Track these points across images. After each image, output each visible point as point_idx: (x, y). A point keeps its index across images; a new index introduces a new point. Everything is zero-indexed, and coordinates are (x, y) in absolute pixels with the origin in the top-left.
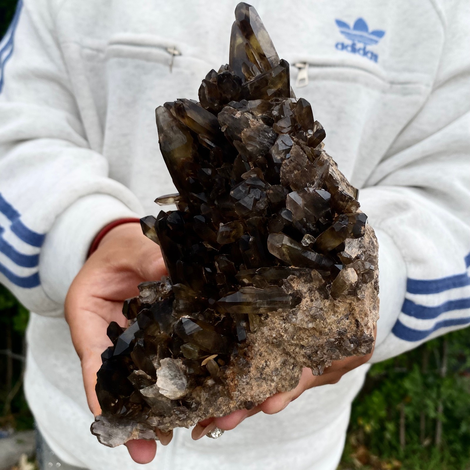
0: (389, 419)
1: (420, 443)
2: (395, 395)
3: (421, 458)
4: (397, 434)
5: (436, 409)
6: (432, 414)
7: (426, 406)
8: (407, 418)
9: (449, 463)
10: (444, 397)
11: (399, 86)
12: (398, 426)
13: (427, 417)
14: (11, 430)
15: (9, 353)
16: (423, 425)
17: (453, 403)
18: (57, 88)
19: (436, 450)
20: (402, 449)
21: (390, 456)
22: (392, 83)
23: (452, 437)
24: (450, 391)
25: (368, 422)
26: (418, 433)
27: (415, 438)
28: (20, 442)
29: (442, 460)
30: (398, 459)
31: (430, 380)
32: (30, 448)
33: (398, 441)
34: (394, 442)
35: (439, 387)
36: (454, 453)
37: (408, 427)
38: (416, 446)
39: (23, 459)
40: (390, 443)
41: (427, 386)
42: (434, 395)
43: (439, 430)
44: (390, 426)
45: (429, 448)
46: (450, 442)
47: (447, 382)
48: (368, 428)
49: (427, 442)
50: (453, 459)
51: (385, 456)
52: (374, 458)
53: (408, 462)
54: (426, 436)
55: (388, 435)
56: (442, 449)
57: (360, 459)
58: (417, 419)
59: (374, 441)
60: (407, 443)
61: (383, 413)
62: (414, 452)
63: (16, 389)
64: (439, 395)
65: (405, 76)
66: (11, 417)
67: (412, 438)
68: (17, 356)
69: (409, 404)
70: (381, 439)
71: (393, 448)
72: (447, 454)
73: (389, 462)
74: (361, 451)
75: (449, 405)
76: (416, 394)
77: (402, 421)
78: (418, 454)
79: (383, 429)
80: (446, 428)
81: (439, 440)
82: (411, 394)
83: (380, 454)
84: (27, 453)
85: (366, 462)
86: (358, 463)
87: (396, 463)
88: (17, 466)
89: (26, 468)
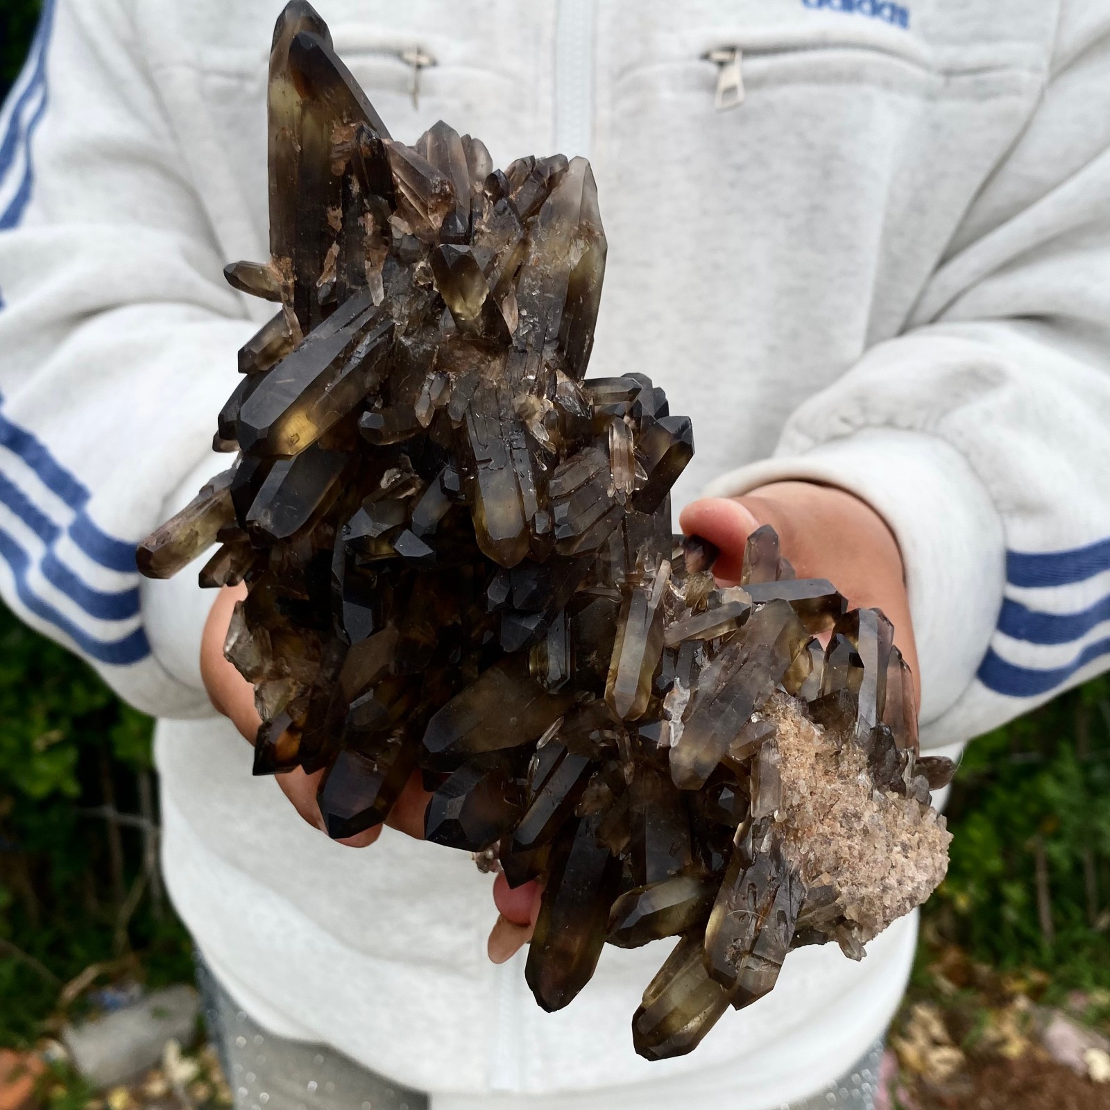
0: (1011, 876)
1: (1088, 924)
2: (1019, 819)
3: (1095, 959)
4: (1031, 908)
7: (1097, 835)
8: (1051, 867)
11: (966, 80)
12: (1032, 890)
13: (1099, 860)
16: (1091, 882)
20: (1047, 944)
21: (1021, 960)
22: (949, 73)
25: (963, 888)
26: (1082, 902)
27: (1076, 914)
28: (159, 1013)
30: (1041, 967)
31: (1099, 774)
32: (184, 1026)
33: (1036, 924)
34: (1027, 930)
37: (1055, 890)
38: (1079, 933)
40: (1017, 931)
41: (1093, 790)
44: (1015, 892)
48: (962, 902)
49: (1104, 922)
51: (1009, 962)
52: (984, 969)
53: (1063, 971)
54: (1102, 907)
55: (1011, 914)
57: (950, 975)
58: (1078, 867)
59: (979, 930)
60: (1057, 928)
61: (995, 864)
62: (1076, 946)
63: (137, 894)
65: (978, 54)
67: (1067, 916)
68: (130, 820)
69: (1057, 836)
70: (996, 924)
71: (1027, 942)
73: (1020, 977)
74: (953, 956)
76: (1073, 808)
77: (1042, 877)
78: (1087, 951)
79: (998, 899)
82: (1061, 811)
83: (997, 958)
85: (966, 980)
86: (947, 986)
87: (1036, 977)
88: (159, 1066)
89: (182, 1070)
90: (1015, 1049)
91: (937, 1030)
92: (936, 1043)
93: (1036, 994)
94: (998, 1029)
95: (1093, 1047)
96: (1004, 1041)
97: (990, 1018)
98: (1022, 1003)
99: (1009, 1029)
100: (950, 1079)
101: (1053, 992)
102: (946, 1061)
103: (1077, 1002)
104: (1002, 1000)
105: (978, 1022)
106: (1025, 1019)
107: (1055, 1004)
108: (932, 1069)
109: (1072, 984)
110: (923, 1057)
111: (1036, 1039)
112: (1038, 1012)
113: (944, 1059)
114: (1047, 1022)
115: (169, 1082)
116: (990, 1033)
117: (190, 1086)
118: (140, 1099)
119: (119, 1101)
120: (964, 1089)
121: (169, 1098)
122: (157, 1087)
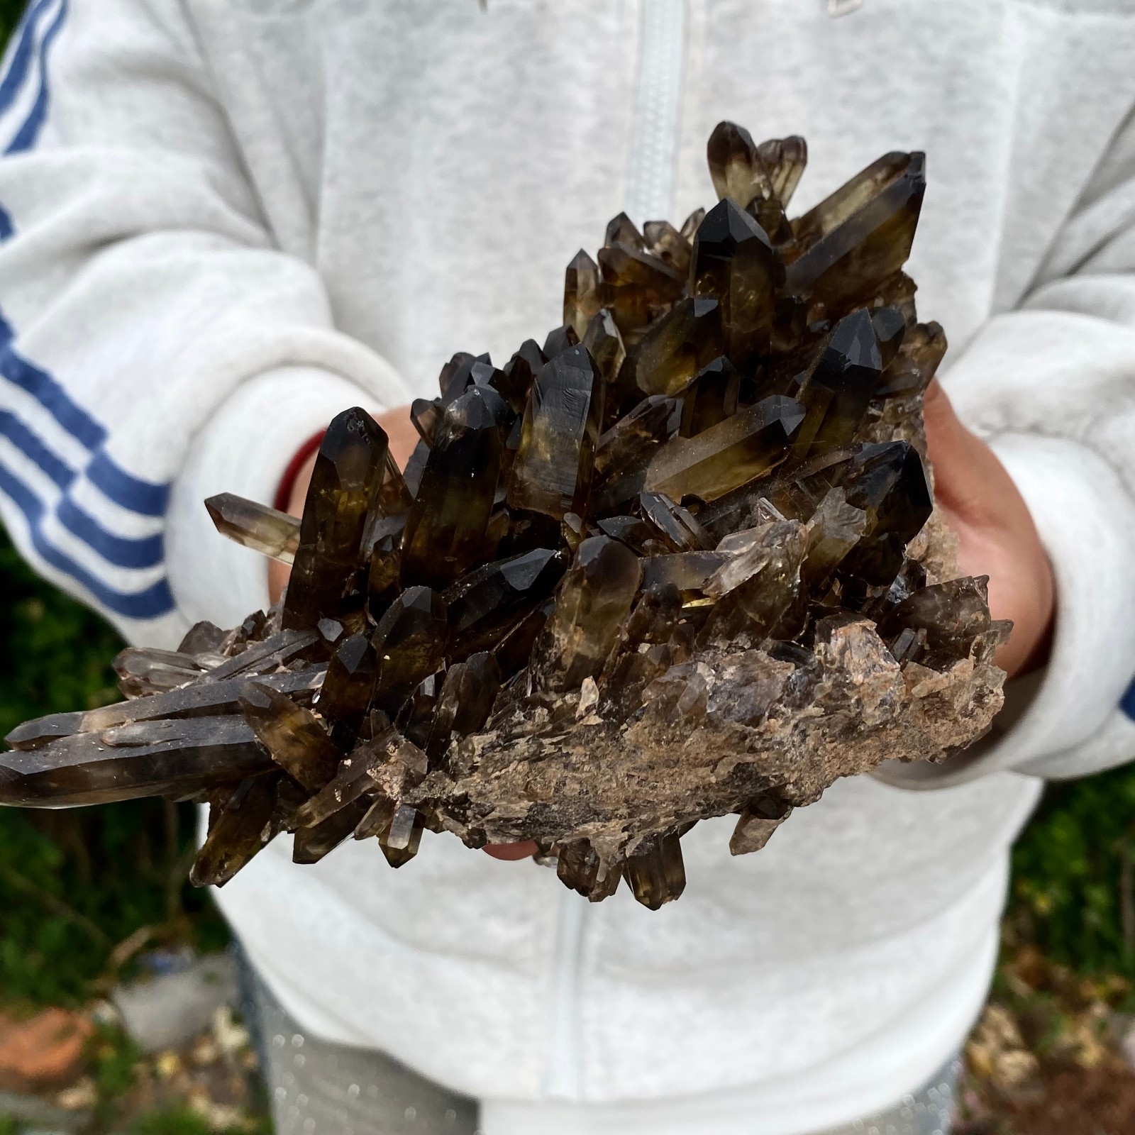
0: (1095, 879)
2: (1106, 820)
4: (1115, 913)
12: (1116, 894)
18: (178, 96)
20: (1129, 950)
21: (1101, 966)
25: (1043, 889)
30: (1121, 972)
33: (1119, 928)
34: (1110, 934)
40: (1098, 936)
44: (1098, 895)
48: (1043, 904)
51: (1088, 966)
52: (1061, 973)
55: (1093, 918)
57: (1026, 977)
59: (1057, 933)
61: (1079, 866)
70: (1076, 926)
71: (1107, 947)
73: (1099, 981)
74: (1028, 958)
77: (1127, 882)
79: (1079, 902)
83: (1075, 962)
85: (1043, 984)
86: (1021, 988)
87: (1116, 983)
88: (208, 1032)
89: (232, 1038)
90: (1091, 1055)
91: (1010, 1032)
92: (1008, 1047)
93: (1116, 1001)
94: (1074, 1034)
96: (1079, 1048)
97: (1066, 1023)
98: (1099, 1010)
99: (1085, 1035)
100: (1021, 1085)
101: (1132, 999)
102: (1020, 1065)
104: (1078, 1006)
105: (1052, 1028)
106: (1102, 1027)
107: (1134, 1012)
108: (1002, 1072)
110: (994, 1060)
111: (1114, 1048)
112: (1117, 1020)
113: (1016, 1063)
114: (1125, 1030)
115: (219, 1048)
116: (1065, 1038)
117: (241, 1052)
118: (189, 1064)
119: (167, 1065)
120: (1036, 1095)
121: (218, 1065)
122: (205, 1053)
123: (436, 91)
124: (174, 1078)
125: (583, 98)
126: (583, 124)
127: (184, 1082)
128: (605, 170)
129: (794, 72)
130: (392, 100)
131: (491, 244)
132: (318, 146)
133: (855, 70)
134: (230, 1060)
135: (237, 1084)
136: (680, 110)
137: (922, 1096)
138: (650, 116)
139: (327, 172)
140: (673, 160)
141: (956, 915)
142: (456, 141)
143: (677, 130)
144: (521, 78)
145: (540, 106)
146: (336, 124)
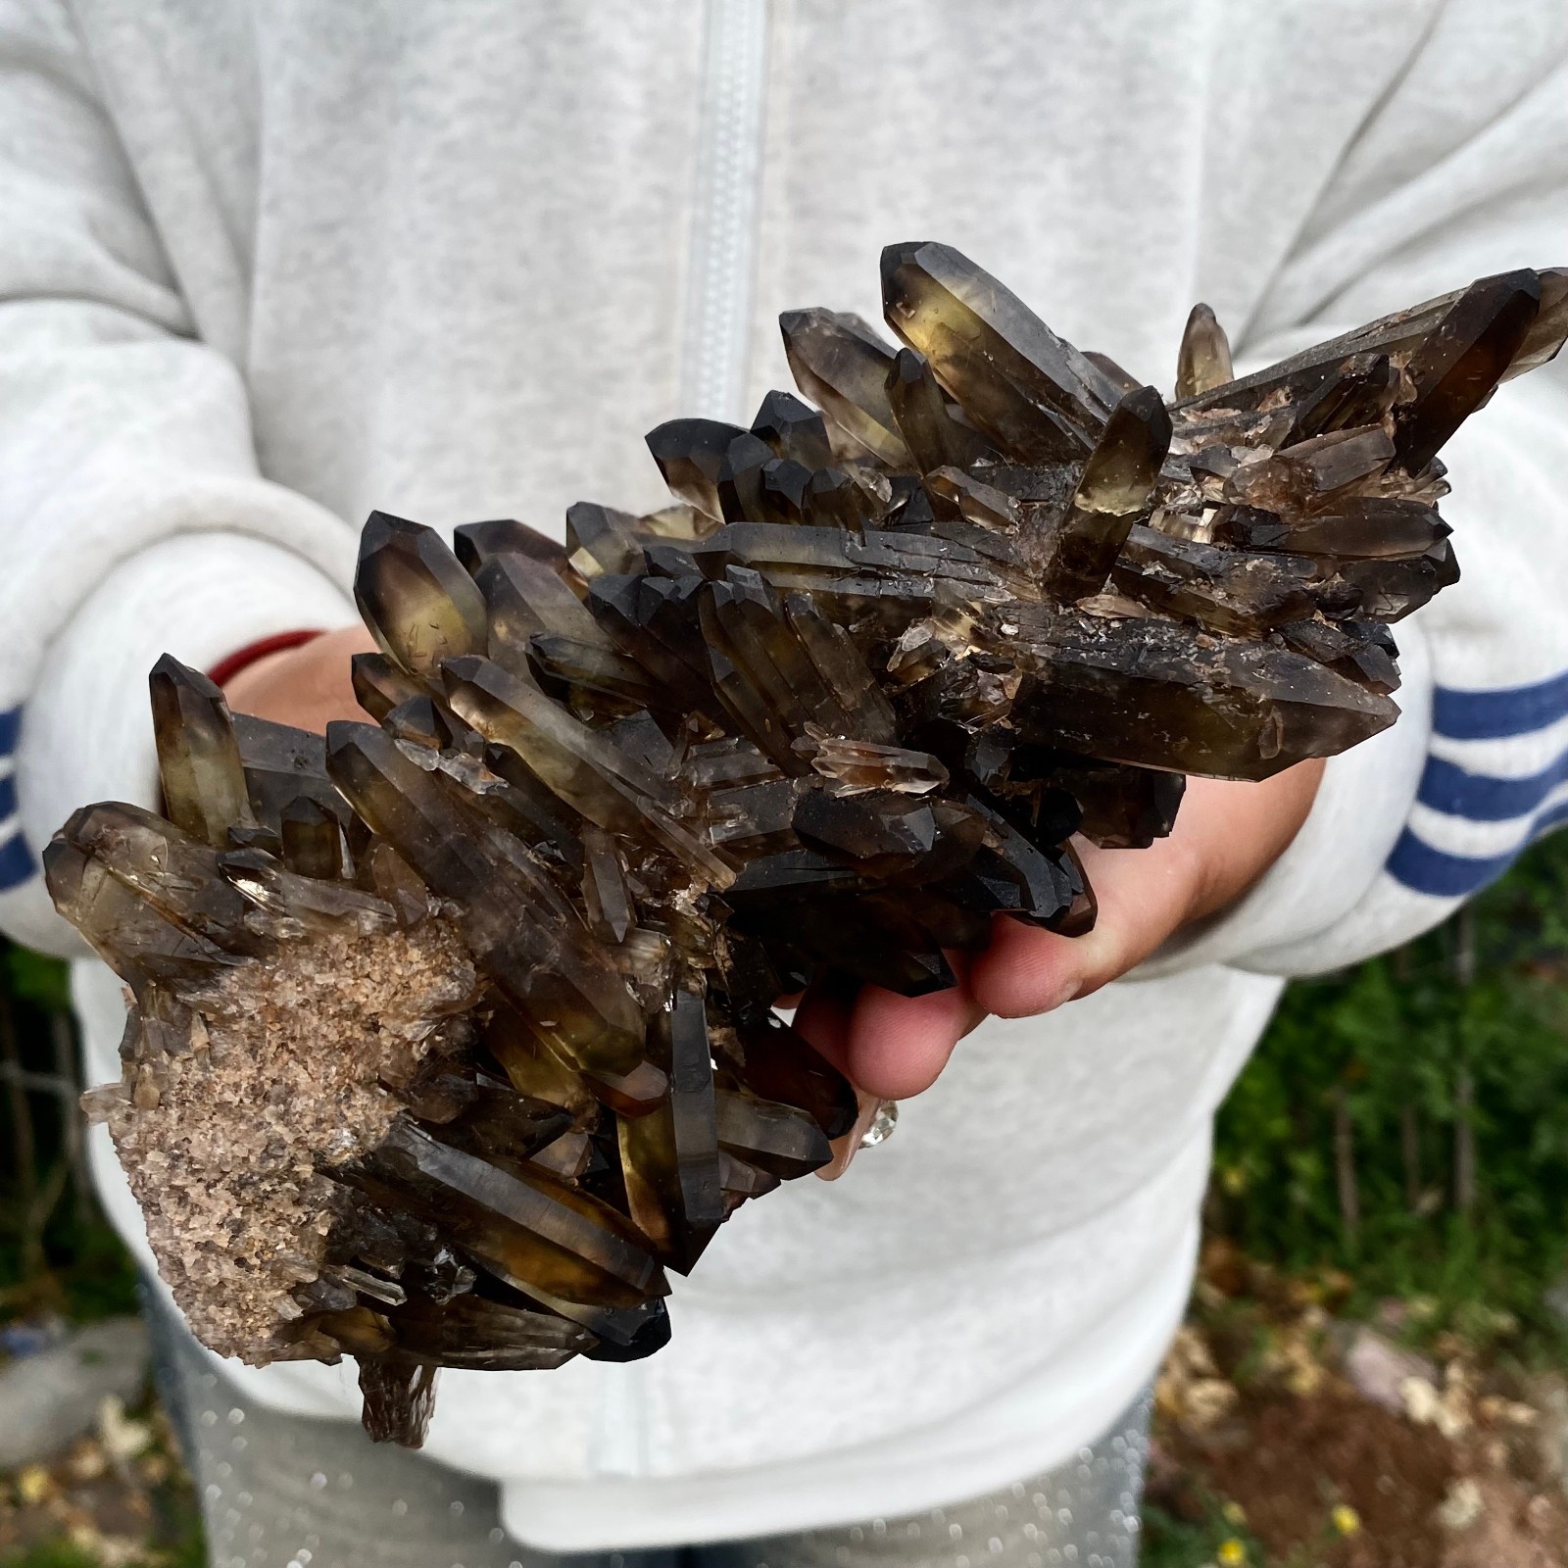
0: (1301, 1142)
1: (1407, 1205)
2: (1312, 1063)
3: (1416, 1254)
4: (1329, 1186)
5: (1452, 1091)
6: (1441, 1108)
7: (1419, 1086)
8: (1356, 1131)
9: (1508, 1259)
10: (1475, 1048)
12: (1329, 1160)
13: (1423, 1118)
14: (55, 1326)
15: (13, 1072)
16: (1411, 1148)
17: (1504, 1063)
19: (1461, 1225)
20: (1350, 1235)
21: (1314, 1259)
23: (1509, 1176)
24: (1493, 1028)
25: (1234, 1161)
26: (1398, 1175)
27: (1391, 1192)
28: (90, 1358)
29: (1483, 1252)
30: (1343, 1266)
31: (1424, 999)
32: (129, 1375)
33: (1336, 1207)
34: (1324, 1215)
35: (1453, 1017)
36: (1520, 1226)
37: (1362, 1159)
38: (1396, 1219)
39: (110, 1413)
40: (1310, 1219)
41: (1414, 1021)
42: (1441, 1047)
43: (1467, 1161)
44: (1306, 1164)
45: (1438, 1222)
46: (1504, 1194)
47: (1480, 1001)
48: (1235, 1181)
49: (1428, 1202)
50: (1517, 1245)
51: (1298, 1261)
52: (1263, 1271)
53: (1373, 1272)
54: (1427, 1181)
55: (1300, 1194)
56: (1480, 1218)
57: (1215, 1279)
58: (1392, 1130)
59: (1256, 1218)
60: (1365, 1211)
61: (1279, 1127)
62: (1390, 1237)
63: (54, 1189)
64: (1457, 1044)
66: (48, 1283)
67: (1379, 1195)
68: (42, 1082)
69: (1362, 1087)
70: (1280, 1207)
71: (1321, 1232)
72: (1498, 1230)
73: (1313, 1280)
74: (1219, 1253)
75: (1494, 1073)
76: (1384, 1049)
77: (1343, 1143)
78: (1405, 1244)
79: (1283, 1174)
80: (1490, 1151)
81: (1468, 1189)
82: (1364, 1053)
83: (1281, 1255)
84: (119, 1393)
85: (1239, 1288)
86: (1213, 1295)
87: (1335, 1280)
88: (92, 1433)
89: (126, 1439)
90: (1308, 1379)
91: (1199, 1357)
92: (1197, 1375)
93: (1335, 1305)
94: (1283, 1353)
95: (1411, 1375)
96: (1290, 1370)
97: (1272, 1338)
98: (1315, 1318)
99: (1298, 1353)
100: (1217, 1426)
101: (1357, 1302)
102: (1214, 1401)
103: (1390, 1314)
104: (1287, 1314)
105: (1255, 1345)
106: (1318, 1341)
107: (1361, 1317)
108: (1191, 1411)
109: (1384, 1290)
110: (1180, 1395)
111: (1336, 1366)
112: (1339, 1329)
113: (1209, 1397)
114: (1349, 1342)
115: (107, 1455)
116: (1273, 1359)
117: (138, 1460)
118: (65, 1480)
119: (33, 1485)
120: (1237, 1437)
121: (108, 1478)
122: (89, 1465)
123: (421, 81)
124: (44, 1502)
125: (629, 92)
126: (629, 129)
127: (59, 1508)
128: (662, 192)
129: (918, 60)
130: (358, 94)
131: (501, 294)
132: (250, 158)
133: (1001, 57)
134: (124, 1471)
135: (138, 1503)
136: (764, 111)
137: (1103, 1448)
138: (723, 119)
139: (265, 195)
140: (756, 180)
141: (1144, 1201)
142: (449, 150)
143: (760, 139)
144: (541, 64)
145: (569, 103)
146: (276, 128)
